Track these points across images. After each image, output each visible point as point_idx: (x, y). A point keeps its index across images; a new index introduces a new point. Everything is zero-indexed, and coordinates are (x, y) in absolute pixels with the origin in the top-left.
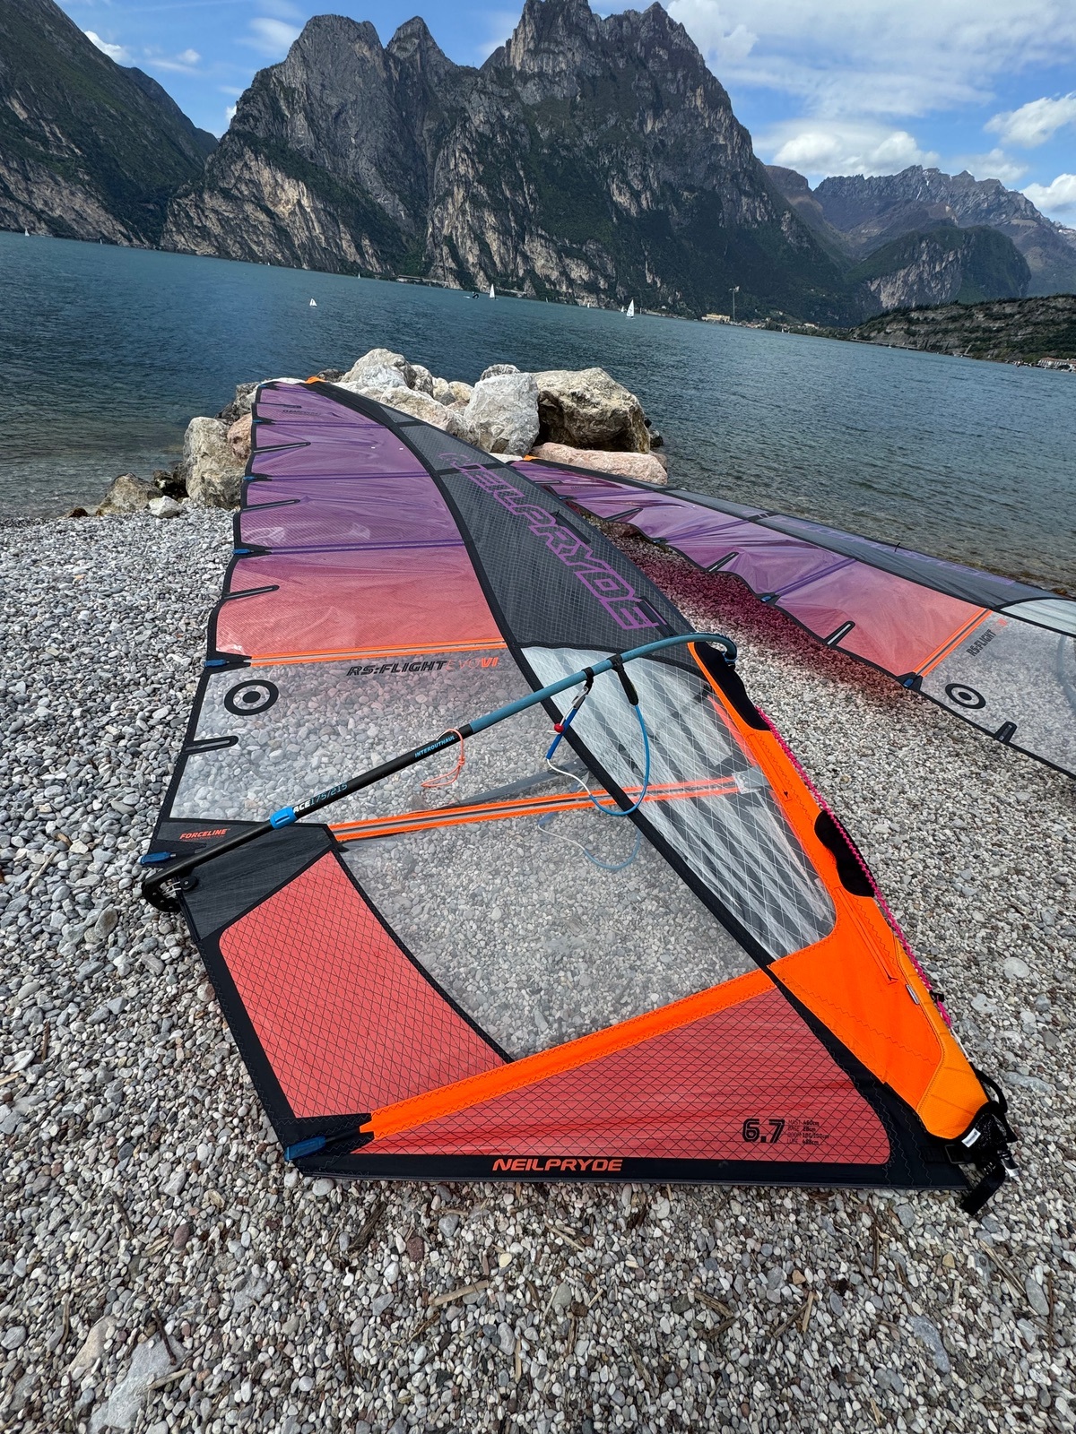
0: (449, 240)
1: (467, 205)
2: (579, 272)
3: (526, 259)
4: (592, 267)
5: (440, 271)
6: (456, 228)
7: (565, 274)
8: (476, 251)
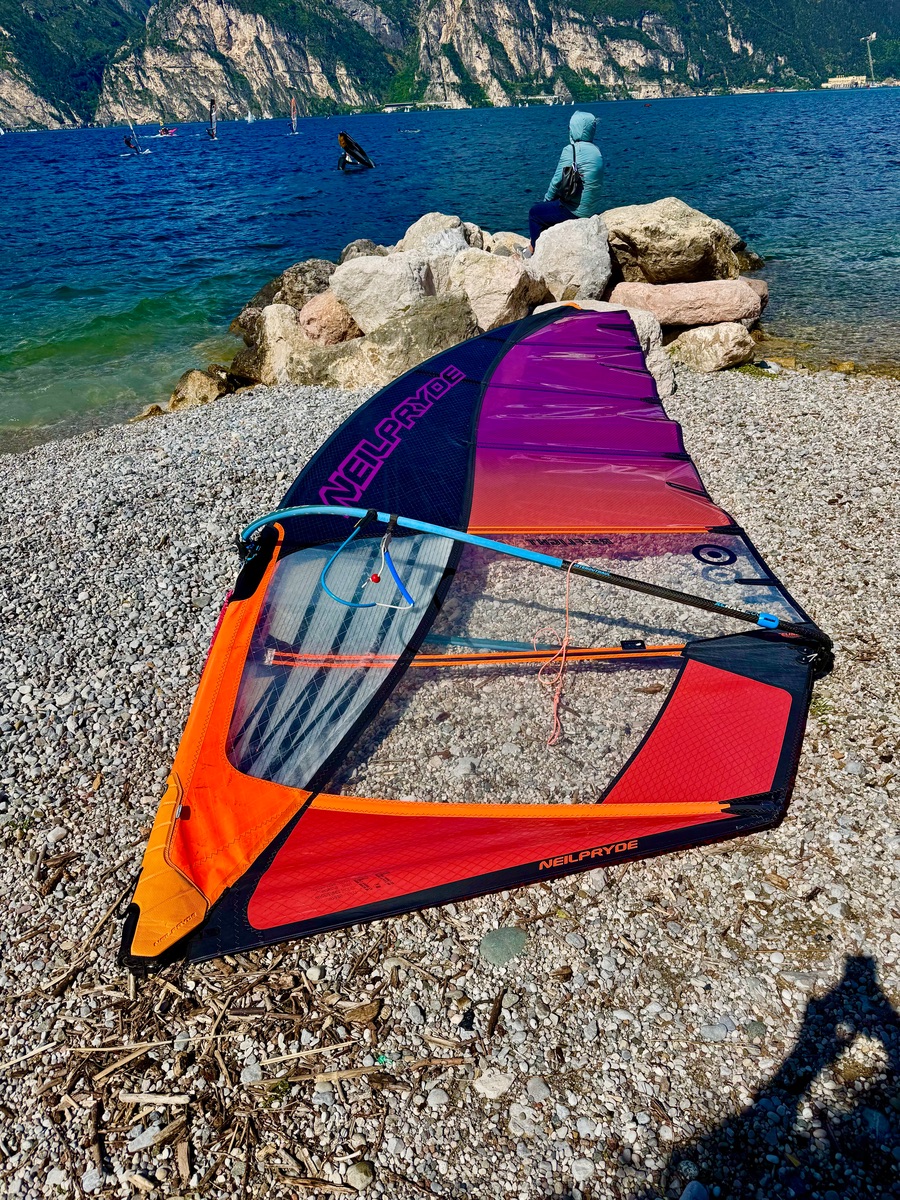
0: (449, 50)
2: (631, 55)
3: (554, 52)
4: (649, 46)
5: (439, 90)
6: (458, 32)
7: (611, 62)
8: (486, 55)
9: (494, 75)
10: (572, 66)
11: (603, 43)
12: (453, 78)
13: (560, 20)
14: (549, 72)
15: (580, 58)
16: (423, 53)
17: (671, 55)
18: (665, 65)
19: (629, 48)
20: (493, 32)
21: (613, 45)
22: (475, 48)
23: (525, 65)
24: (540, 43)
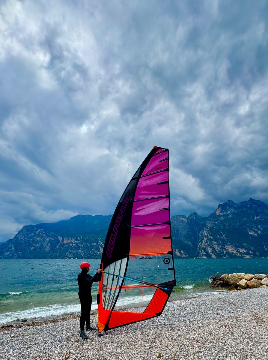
0: (203, 248)
1: (208, 241)
2: (242, 251)
3: (226, 249)
4: (246, 249)
5: (201, 255)
6: (205, 246)
7: (238, 251)
8: (211, 249)
9: (213, 253)
10: (230, 252)
11: (236, 248)
12: (204, 253)
13: (226, 244)
14: (225, 253)
15: (231, 251)
16: (198, 249)
17: (252, 251)
18: (251, 252)
19: (242, 249)
20: (212, 246)
21: (238, 249)
22: (209, 248)
23: (219, 252)
24: (222, 248)
